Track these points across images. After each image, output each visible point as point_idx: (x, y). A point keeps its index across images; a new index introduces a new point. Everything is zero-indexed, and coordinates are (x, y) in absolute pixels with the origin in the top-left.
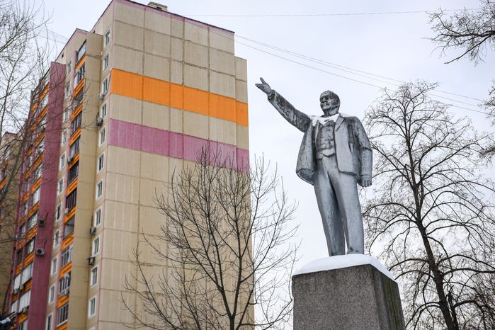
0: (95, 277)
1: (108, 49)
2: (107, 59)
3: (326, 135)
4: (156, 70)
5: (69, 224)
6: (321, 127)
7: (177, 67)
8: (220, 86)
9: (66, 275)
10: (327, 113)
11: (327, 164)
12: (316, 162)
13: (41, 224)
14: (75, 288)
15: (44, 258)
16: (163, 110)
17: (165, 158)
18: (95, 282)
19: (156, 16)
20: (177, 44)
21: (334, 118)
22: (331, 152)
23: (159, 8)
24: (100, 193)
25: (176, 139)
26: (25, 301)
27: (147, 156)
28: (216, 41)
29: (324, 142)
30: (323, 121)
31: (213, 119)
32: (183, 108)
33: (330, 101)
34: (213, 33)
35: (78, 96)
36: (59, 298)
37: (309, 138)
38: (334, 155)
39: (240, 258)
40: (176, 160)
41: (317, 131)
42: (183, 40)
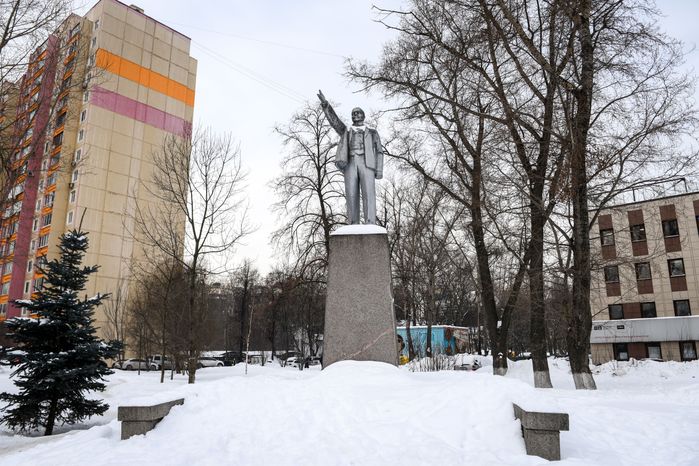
0: (73, 197)
1: (96, 33)
2: (94, 41)
3: (358, 139)
4: (131, 55)
5: (55, 157)
6: (354, 133)
7: (147, 56)
8: (177, 75)
9: (51, 193)
10: (356, 123)
11: (357, 160)
12: (350, 157)
13: (33, 154)
14: (58, 203)
15: (33, 179)
16: (134, 85)
17: (132, 120)
18: (73, 200)
19: (135, 15)
20: (149, 40)
21: (363, 128)
22: (361, 152)
23: (138, 10)
24: (81, 138)
25: (141, 108)
26: (18, 208)
27: (119, 117)
28: (177, 42)
29: (357, 144)
30: (355, 128)
31: (169, 98)
32: (148, 86)
33: (360, 115)
34: (176, 37)
35: (69, 64)
36: (44, 209)
37: (345, 139)
38: (364, 154)
39: (207, 202)
40: (140, 123)
41: (351, 135)
42: (154, 37)
